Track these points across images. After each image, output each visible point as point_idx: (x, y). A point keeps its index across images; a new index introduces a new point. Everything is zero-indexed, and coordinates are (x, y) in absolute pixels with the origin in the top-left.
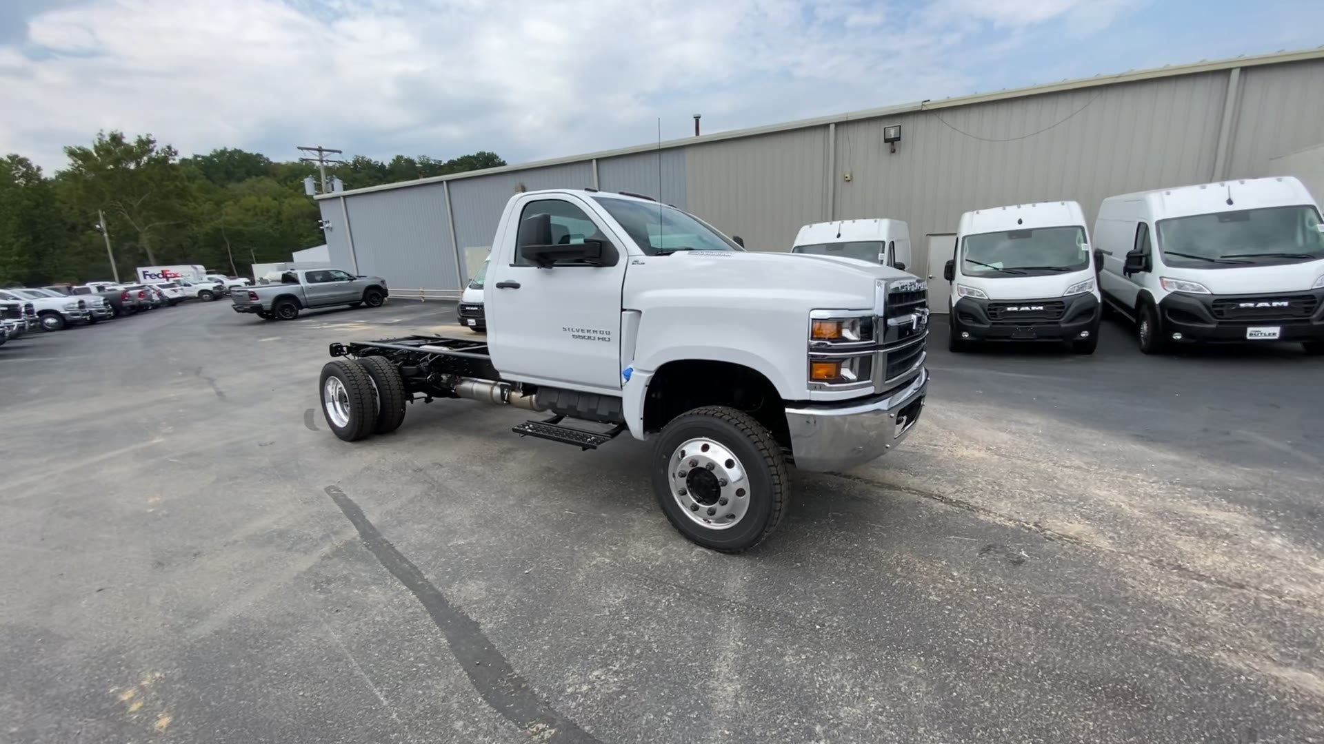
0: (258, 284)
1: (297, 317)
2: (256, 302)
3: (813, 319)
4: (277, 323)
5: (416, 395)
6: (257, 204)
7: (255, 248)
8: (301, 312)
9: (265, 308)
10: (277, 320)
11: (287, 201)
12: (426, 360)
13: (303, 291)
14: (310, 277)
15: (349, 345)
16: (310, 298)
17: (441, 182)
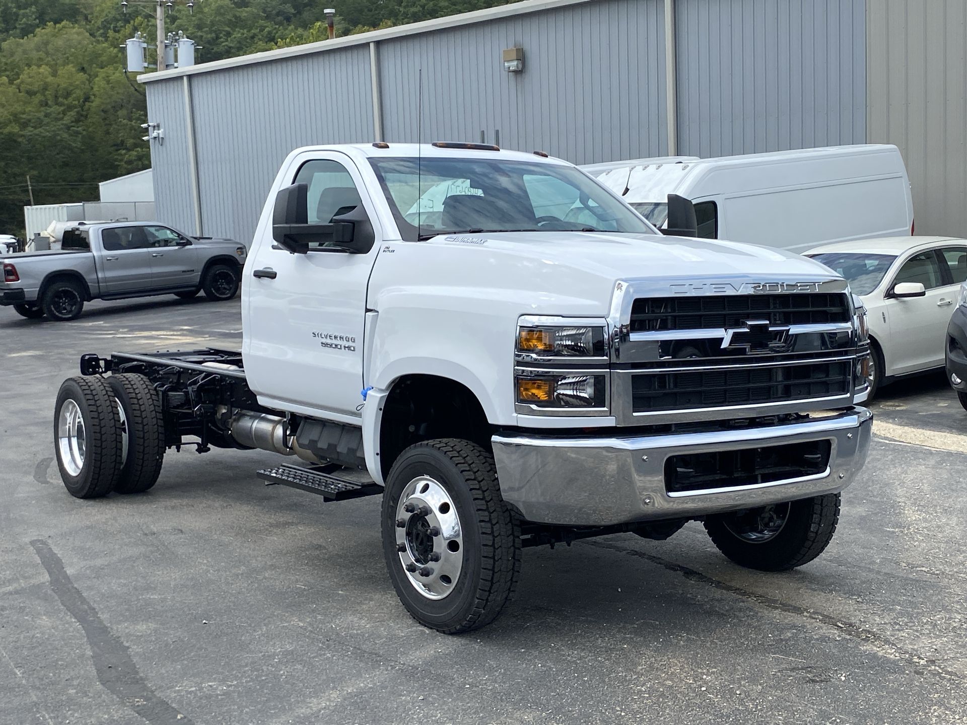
0: (29, 249)
1: (79, 316)
2: (15, 284)
3: (521, 327)
4: (45, 325)
5: (185, 438)
6: (50, 79)
7: (35, 173)
8: (88, 306)
9: (28, 296)
10: (46, 320)
11: (102, 73)
12: (195, 383)
13: (94, 266)
14: (111, 239)
15: (109, 358)
16: (106, 280)
17: (367, 45)
